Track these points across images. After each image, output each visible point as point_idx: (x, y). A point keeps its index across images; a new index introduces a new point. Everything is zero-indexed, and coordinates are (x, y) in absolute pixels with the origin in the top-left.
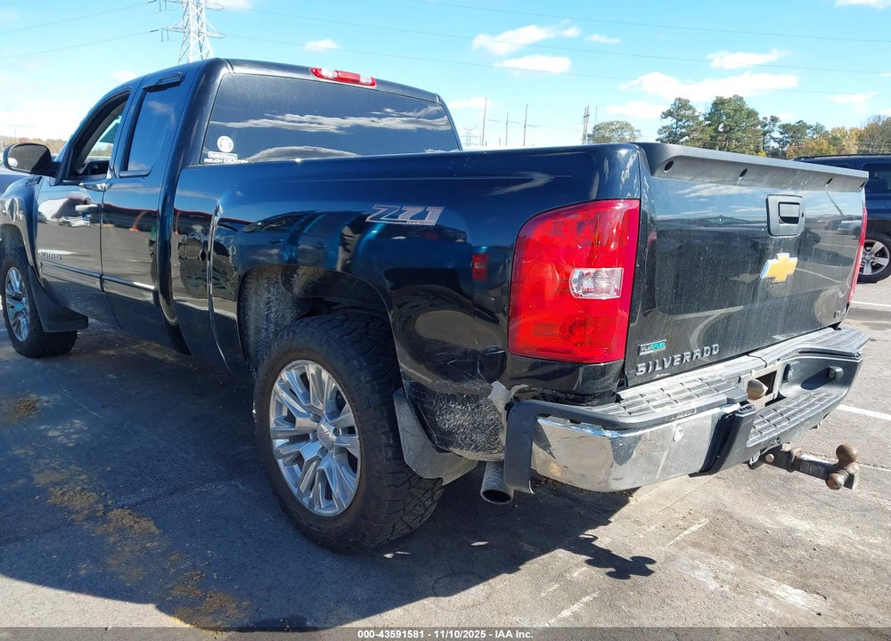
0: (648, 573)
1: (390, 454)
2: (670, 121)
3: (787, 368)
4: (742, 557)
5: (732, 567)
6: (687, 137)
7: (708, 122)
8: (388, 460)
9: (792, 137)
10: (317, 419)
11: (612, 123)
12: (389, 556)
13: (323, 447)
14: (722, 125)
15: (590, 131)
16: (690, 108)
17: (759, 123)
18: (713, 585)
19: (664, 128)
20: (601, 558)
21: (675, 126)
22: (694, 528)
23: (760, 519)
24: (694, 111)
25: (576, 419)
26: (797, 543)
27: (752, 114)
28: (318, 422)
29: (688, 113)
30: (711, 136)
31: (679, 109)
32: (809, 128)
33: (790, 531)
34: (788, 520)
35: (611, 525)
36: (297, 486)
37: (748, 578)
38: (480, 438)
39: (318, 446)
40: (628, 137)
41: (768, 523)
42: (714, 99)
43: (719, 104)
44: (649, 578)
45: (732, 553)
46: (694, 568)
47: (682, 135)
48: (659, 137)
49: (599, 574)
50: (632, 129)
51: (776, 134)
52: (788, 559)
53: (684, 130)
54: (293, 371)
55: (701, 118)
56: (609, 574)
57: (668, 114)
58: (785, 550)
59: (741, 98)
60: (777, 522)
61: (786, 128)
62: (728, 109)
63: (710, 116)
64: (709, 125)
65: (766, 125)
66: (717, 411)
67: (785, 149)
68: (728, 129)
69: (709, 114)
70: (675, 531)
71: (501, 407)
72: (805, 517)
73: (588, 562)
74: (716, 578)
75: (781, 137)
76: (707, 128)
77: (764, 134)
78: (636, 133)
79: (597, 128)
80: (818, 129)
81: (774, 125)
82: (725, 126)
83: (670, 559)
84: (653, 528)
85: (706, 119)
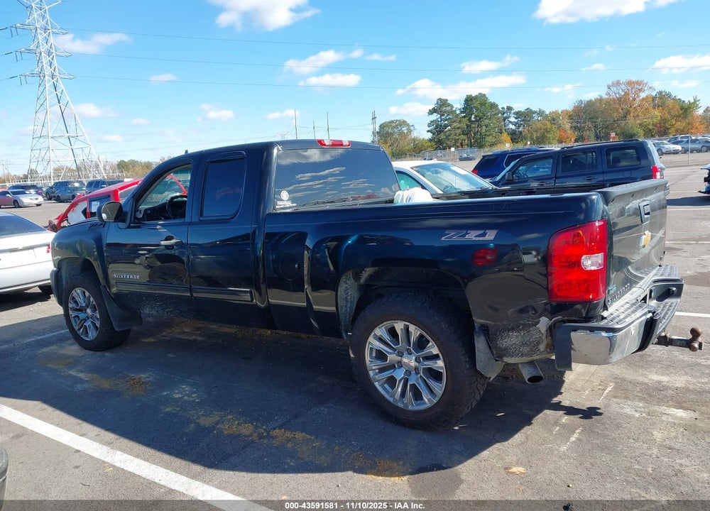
0: (600, 414)
1: (468, 366)
2: (435, 116)
3: (651, 291)
4: (642, 399)
5: (641, 405)
6: (449, 127)
7: (463, 115)
8: (467, 369)
9: (523, 120)
10: (400, 354)
11: (392, 122)
12: (456, 428)
13: (407, 371)
14: (473, 116)
15: (377, 130)
16: (449, 105)
17: (500, 112)
18: (637, 415)
19: (432, 122)
20: (571, 411)
21: (439, 120)
22: (609, 389)
23: (640, 379)
24: (452, 107)
25: (592, 330)
26: (666, 388)
27: (494, 106)
28: (401, 356)
29: (449, 108)
30: (467, 125)
31: (441, 107)
32: (534, 113)
33: (659, 382)
34: (656, 377)
35: (563, 394)
36: (393, 396)
37: (652, 408)
38: (526, 349)
39: (403, 370)
40: (405, 131)
41: (646, 381)
42: (465, 97)
43: (469, 100)
44: (602, 416)
45: (637, 398)
46: (622, 408)
47: (446, 126)
48: (429, 129)
49: (576, 419)
50: (408, 125)
51: (513, 119)
52: (666, 396)
53: (446, 122)
54: (383, 328)
55: (458, 112)
56: (580, 417)
57: (432, 112)
58: (662, 392)
59: (484, 95)
60: (650, 379)
61: (518, 114)
62: (476, 104)
63: (465, 110)
64: (464, 117)
65: (504, 113)
66: (644, 317)
67: (520, 129)
68: (478, 118)
69: (463, 109)
70: (600, 391)
71: (543, 330)
72: (663, 374)
73: (565, 414)
74: (636, 411)
75: (516, 121)
76: (464, 119)
77: (504, 120)
78: (412, 128)
79: (382, 127)
80: (541, 113)
81: (510, 113)
82: (476, 116)
83: (607, 406)
84: (587, 392)
85: (462, 112)
